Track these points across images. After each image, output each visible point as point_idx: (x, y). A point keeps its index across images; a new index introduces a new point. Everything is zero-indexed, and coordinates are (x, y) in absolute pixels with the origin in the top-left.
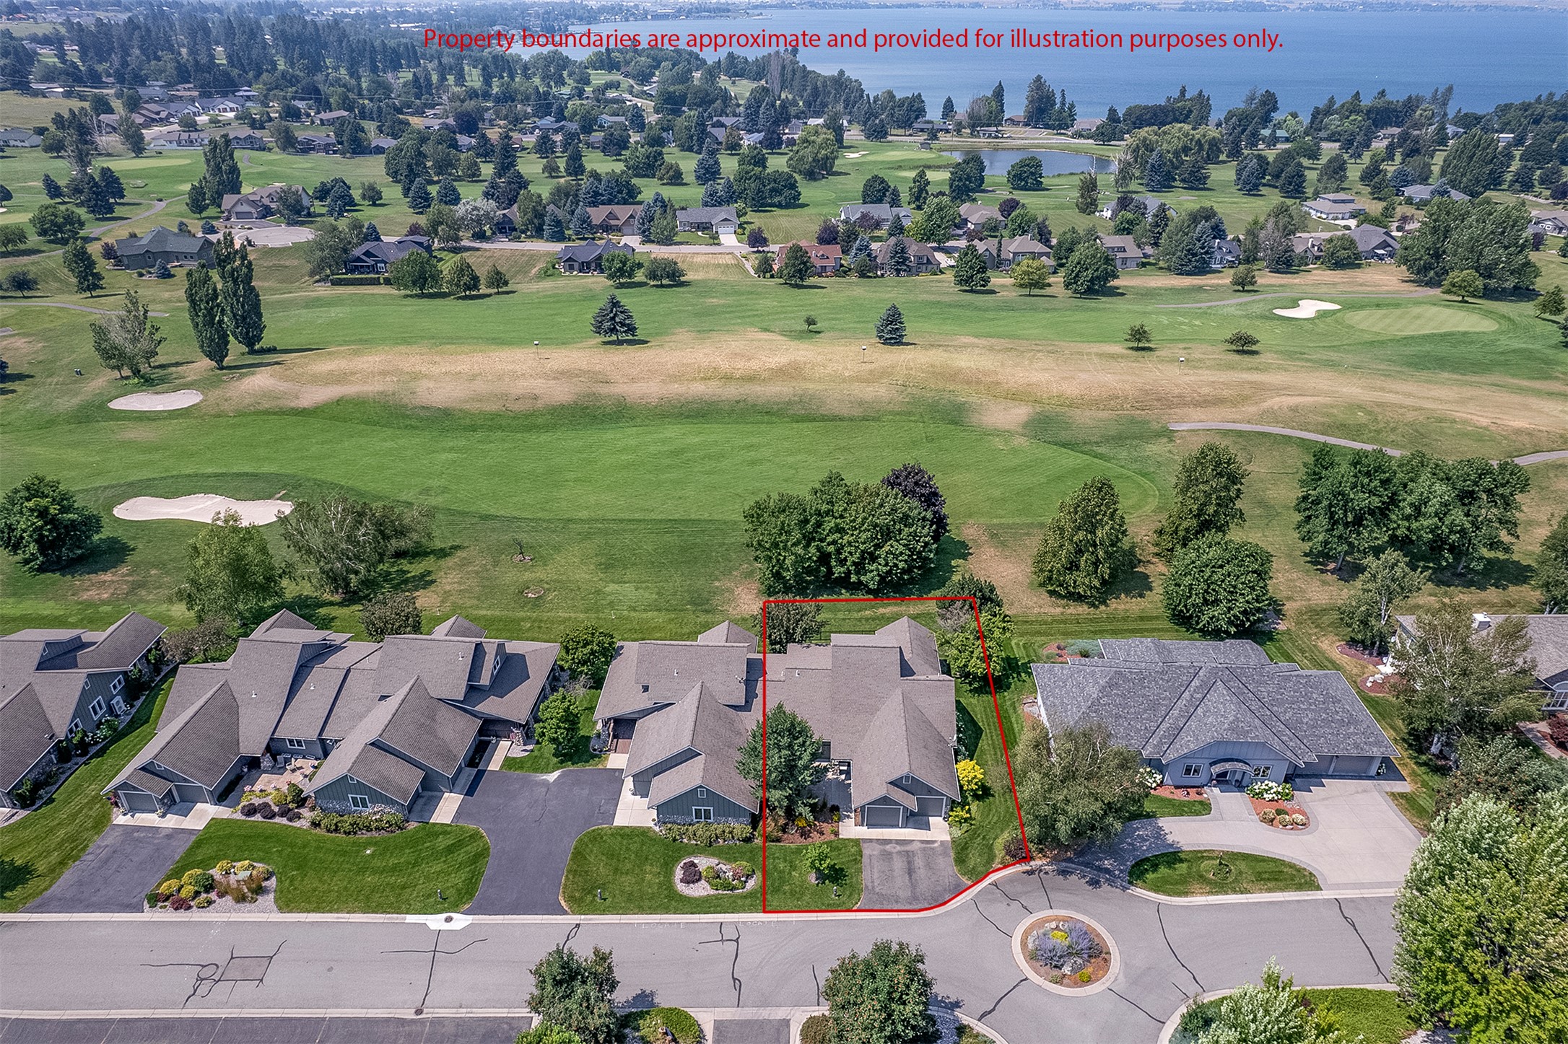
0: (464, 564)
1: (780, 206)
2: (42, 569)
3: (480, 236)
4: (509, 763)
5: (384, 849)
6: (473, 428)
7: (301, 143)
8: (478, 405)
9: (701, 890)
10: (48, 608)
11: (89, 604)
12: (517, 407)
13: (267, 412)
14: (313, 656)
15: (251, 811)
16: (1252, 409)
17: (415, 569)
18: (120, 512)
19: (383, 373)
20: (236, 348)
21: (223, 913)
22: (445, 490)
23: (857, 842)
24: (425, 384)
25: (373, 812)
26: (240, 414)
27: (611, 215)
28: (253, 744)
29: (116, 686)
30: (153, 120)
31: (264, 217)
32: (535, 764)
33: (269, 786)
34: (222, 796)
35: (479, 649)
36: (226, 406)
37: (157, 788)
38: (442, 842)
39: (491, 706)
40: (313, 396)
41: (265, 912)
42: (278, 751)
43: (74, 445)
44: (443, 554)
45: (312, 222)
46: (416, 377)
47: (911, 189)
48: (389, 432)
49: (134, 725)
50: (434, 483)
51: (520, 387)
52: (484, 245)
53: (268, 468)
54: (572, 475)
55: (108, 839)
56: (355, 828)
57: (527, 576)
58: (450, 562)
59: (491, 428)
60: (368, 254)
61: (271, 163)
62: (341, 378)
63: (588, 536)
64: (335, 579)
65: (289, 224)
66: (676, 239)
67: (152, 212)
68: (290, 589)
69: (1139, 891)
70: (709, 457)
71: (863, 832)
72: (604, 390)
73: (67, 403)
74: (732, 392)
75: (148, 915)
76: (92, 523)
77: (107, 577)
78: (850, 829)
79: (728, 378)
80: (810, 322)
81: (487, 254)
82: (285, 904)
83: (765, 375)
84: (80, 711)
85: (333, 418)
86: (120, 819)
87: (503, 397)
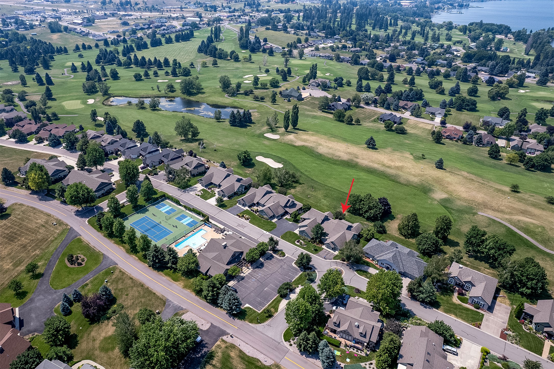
0: (303, 187)
1: (468, 110)
2: (242, 165)
3: (367, 104)
4: (286, 218)
5: (264, 221)
6: (323, 160)
7: (342, 59)
8: (327, 155)
9: (298, 244)
10: (241, 172)
11: (246, 173)
12: (335, 158)
13: (289, 144)
14: (268, 192)
15: (252, 210)
16: (507, 217)
17: (294, 185)
18: (257, 158)
19: (314, 142)
20: (291, 127)
21: (243, 220)
22: (309, 172)
23: (323, 249)
24: (321, 147)
25: (265, 216)
26: (284, 143)
27: (406, 105)
28: (255, 202)
29: (244, 187)
30: (309, 45)
31: (317, 87)
32: (289, 220)
33: (255, 208)
34: (249, 207)
35: (289, 200)
36: (283, 141)
37: (242, 202)
38: (272, 224)
39: (287, 209)
40: (299, 143)
41: (247, 222)
42: (258, 204)
43: (256, 142)
44: (300, 184)
45: (328, 90)
46: (320, 145)
47: (519, 114)
48: (308, 156)
49: (244, 194)
50: (308, 170)
51: (338, 154)
52: (366, 107)
53: (283, 157)
54: (334, 177)
55: (236, 206)
56: (262, 218)
57: (311, 193)
58: (301, 186)
59: (327, 161)
60: (333, 105)
61: (331, 65)
62: (305, 141)
63: (326, 190)
64: (281, 182)
65: (322, 90)
66: (422, 116)
67: (295, 80)
68: (273, 181)
69: (355, 272)
70: (364, 182)
71: (326, 248)
72: (355, 159)
73: (258, 132)
74: (382, 169)
75: (236, 216)
76: (251, 160)
77: (250, 169)
78: (324, 247)
79: (384, 165)
80: (423, 155)
81: (365, 110)
82: (250, 222)
83: (393, 167)
84: (238, 189)
85: (300, 150)
86: (237, 204)
87: (333, 155)
